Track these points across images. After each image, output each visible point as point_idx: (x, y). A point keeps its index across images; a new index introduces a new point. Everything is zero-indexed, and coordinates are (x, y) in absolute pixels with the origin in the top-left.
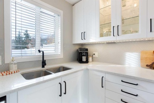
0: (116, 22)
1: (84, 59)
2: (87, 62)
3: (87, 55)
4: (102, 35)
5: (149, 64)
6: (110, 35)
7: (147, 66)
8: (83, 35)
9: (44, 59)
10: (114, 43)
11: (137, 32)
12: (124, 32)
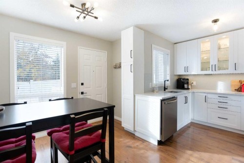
0: (214, 62)
1: (186, 86)
2: (188, 89)
3: (188, 83)
4: (202, 70)
5: (237, 88)
6: (209, 70)
7: (235, 90)
8: (186, 69)
9: (166, 85)
10: (211, 74)
11: (228, 69)
12: (219, 69)
